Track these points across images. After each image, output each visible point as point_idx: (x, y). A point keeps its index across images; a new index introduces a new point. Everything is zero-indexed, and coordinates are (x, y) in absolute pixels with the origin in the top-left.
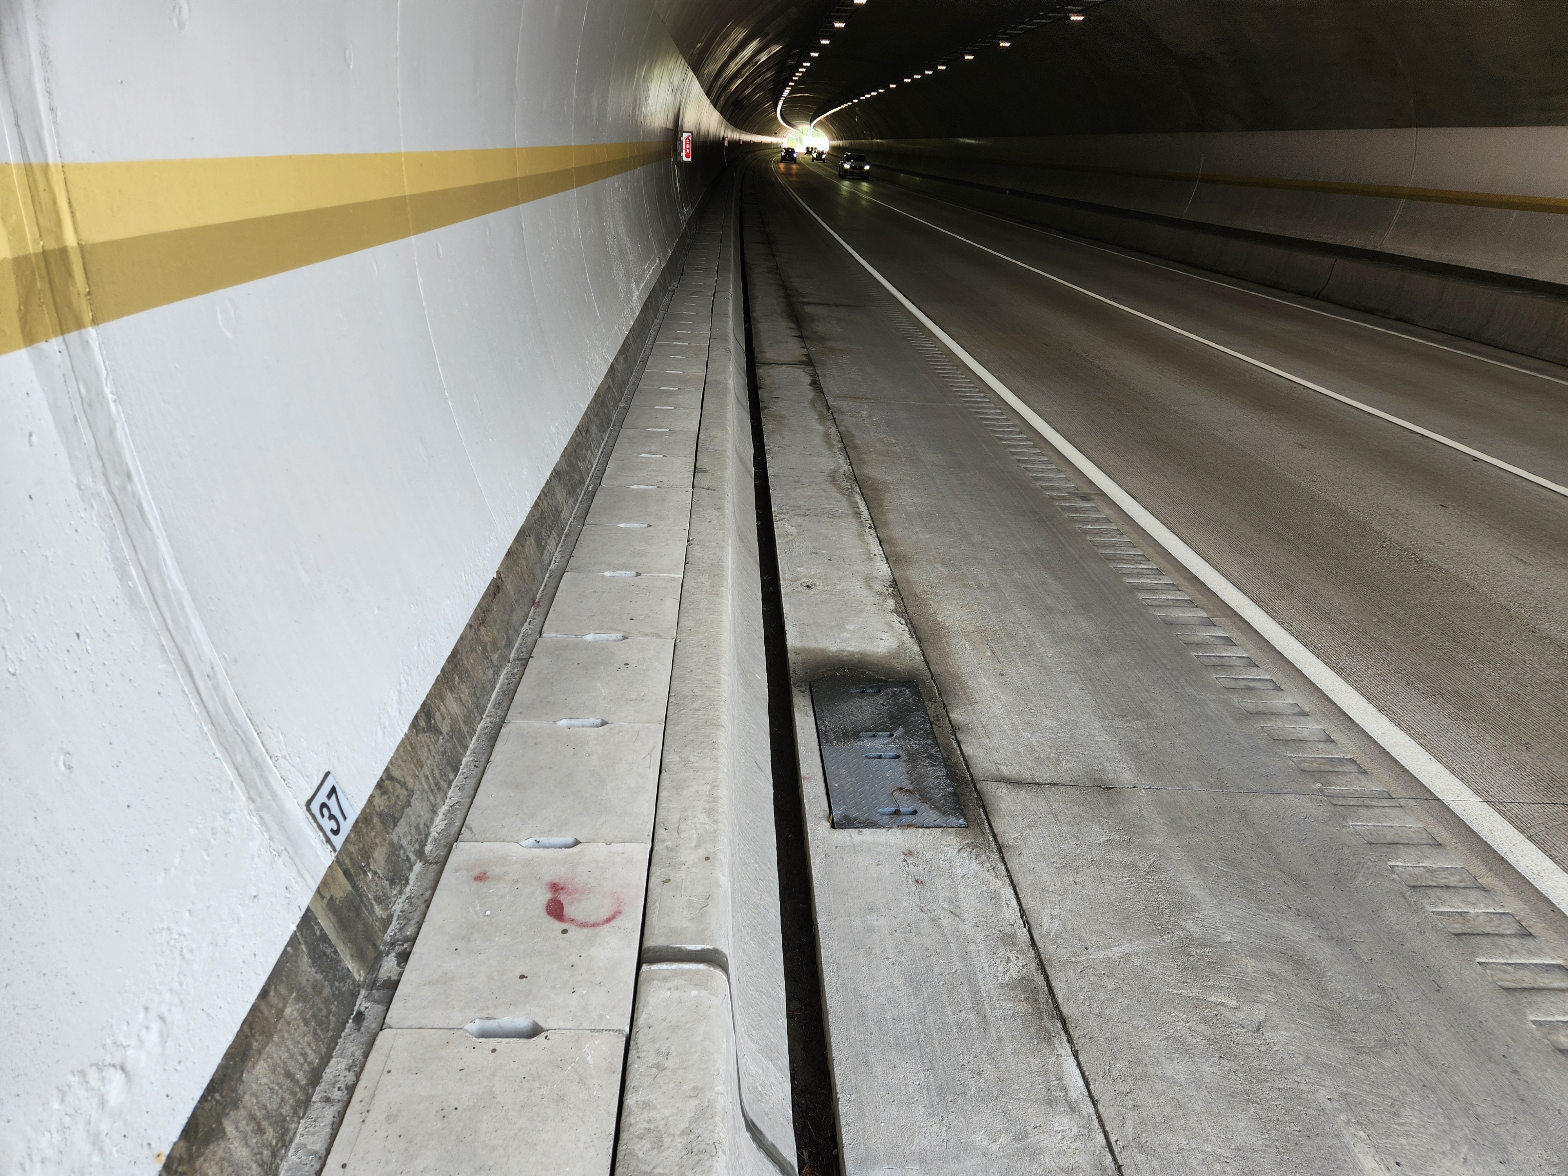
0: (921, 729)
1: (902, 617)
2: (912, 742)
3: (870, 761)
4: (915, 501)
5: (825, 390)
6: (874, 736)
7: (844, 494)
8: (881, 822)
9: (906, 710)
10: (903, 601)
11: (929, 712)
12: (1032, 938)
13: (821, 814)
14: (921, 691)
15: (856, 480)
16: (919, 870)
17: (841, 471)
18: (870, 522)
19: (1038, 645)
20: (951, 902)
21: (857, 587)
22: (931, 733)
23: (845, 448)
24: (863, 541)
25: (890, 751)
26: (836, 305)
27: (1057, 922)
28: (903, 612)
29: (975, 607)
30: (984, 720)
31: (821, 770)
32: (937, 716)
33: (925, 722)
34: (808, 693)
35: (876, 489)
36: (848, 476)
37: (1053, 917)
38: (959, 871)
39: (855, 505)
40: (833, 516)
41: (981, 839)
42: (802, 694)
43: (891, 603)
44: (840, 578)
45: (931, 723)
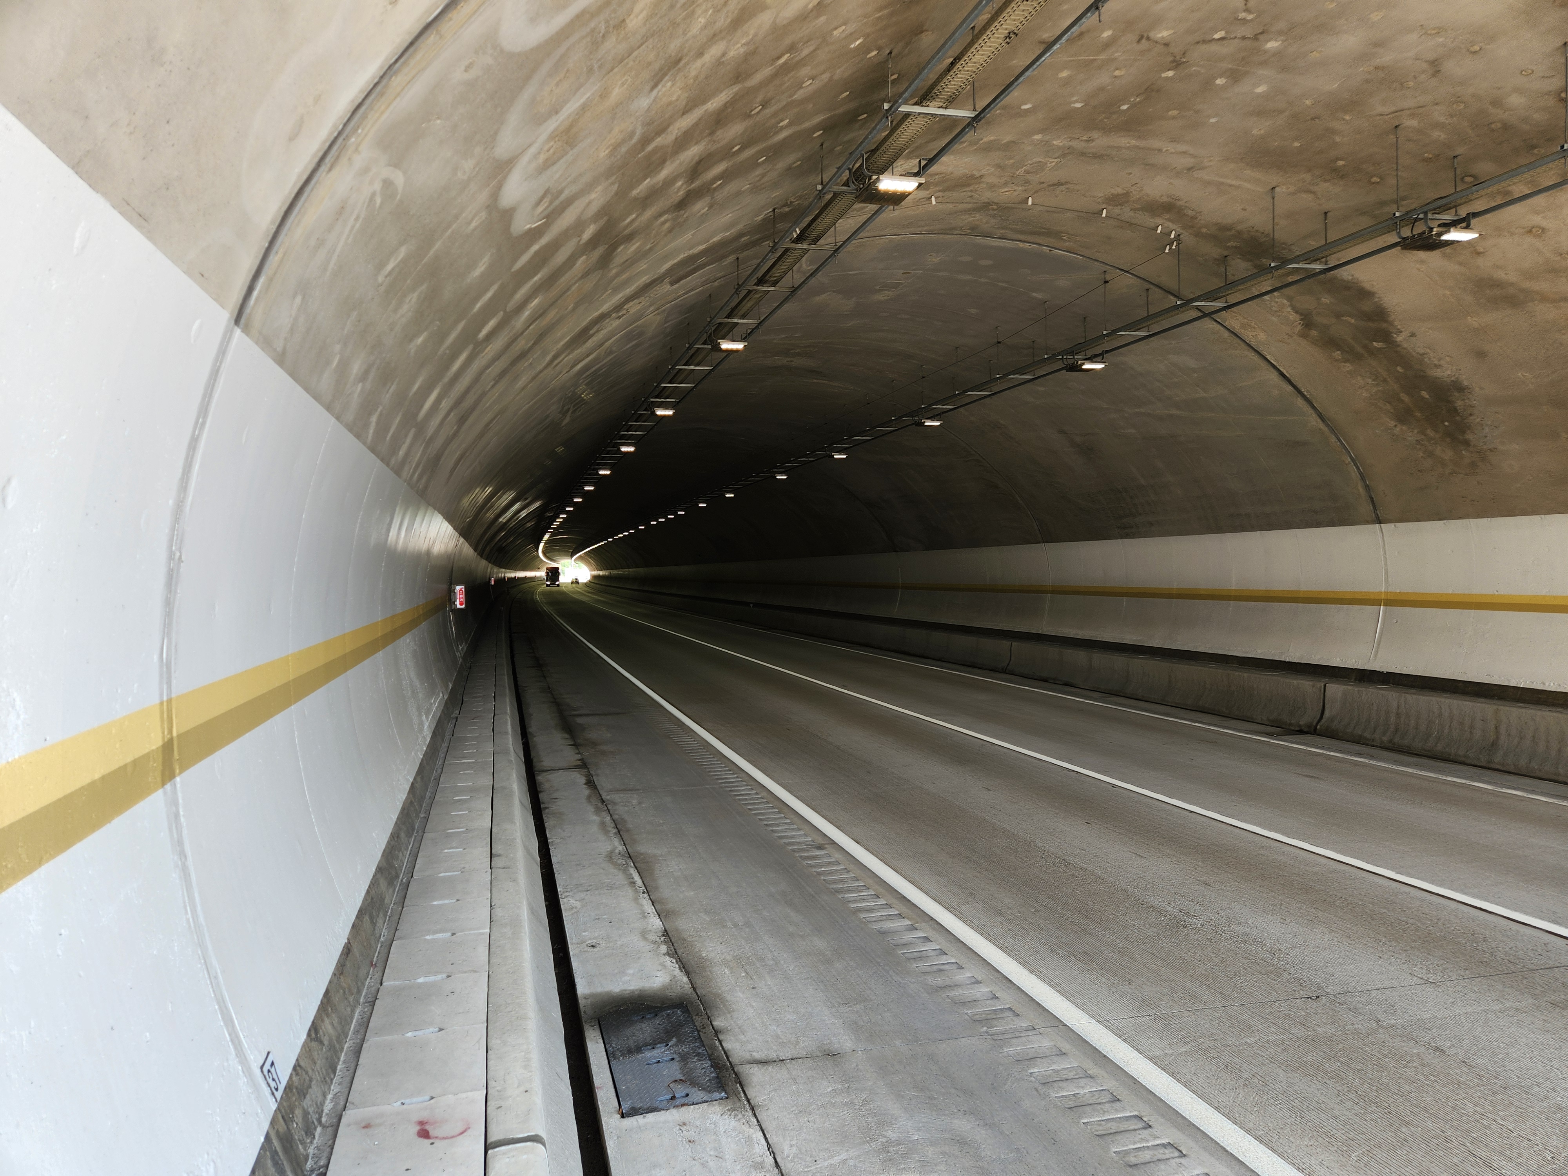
0: (690, 1037)
1: (673, 957)
2: (683, 1048)
3: (650, 1066)
4: (681, 867)
5: (599, 787)
6: (653, 1048)
7: (620, 869)
8: (660, 1107)
9: (678, 1025)
10: (673, 945)
11: (696, 1024)
12: (776, 1162)
13: (613, 1110)
14: (690, 1009)
15: (630, 857)
16: (691, 1134)
17: (617, 851)
18: (644, 888)
19: (782, 962)
20: (716, 1149)
21: (635, 941)
22: (698, 1038)
23: (619, 832)
24: (638, 904)
25: (666, 1056)
26: (605, 715)
27: (794, 1148)
28: (674, 954)
29: (733, 942)
30: (740, 1022)
31: (611, 1080)
32: (703, 1025)
33: (693, 1031)
34: (597, 1027)
35: (648, 862)
36: (623, 855)
37: (791, 1146)
38: (722, 1129)
39: (630, 877)
40: (611, 887)
41: (738, 1104)
42: (592, 1028)
43: (664, 948)
44: (620, 936)
45: (699, 1031)
